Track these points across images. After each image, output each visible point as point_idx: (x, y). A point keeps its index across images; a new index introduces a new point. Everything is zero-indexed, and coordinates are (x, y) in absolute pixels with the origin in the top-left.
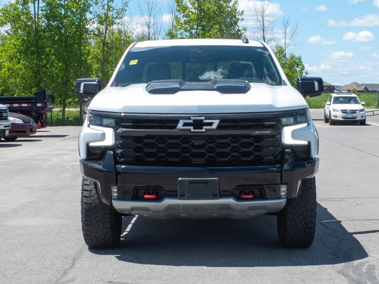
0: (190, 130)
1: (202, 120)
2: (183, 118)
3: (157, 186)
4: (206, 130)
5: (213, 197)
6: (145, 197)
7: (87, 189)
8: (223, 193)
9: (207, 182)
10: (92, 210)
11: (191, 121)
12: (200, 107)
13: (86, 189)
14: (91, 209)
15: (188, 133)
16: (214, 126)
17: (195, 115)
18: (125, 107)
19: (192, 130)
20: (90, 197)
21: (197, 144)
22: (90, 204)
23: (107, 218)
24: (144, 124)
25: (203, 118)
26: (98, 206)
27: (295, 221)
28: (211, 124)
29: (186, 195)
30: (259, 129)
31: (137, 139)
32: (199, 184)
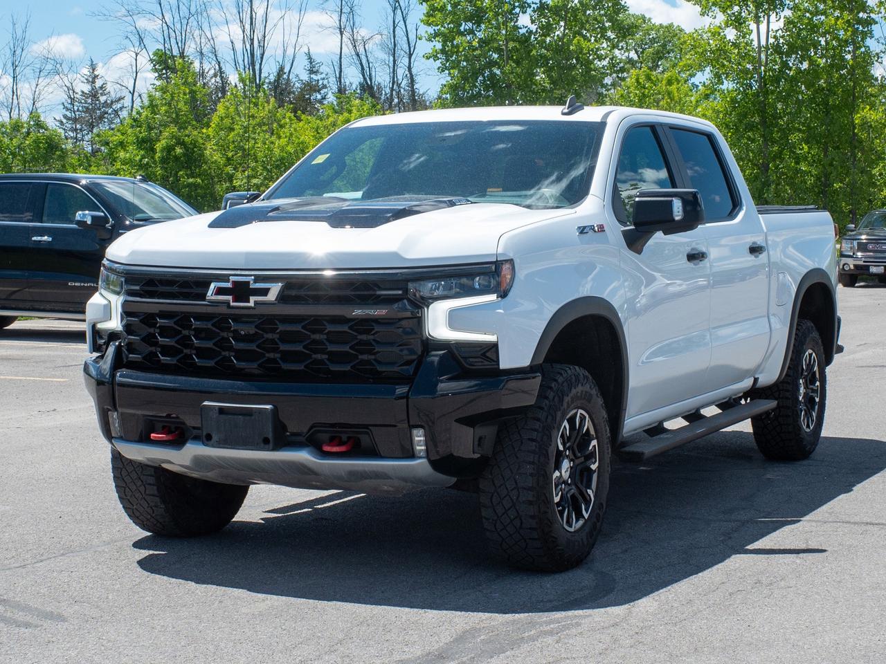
0: (227, 303)
1: (248, 283)
2: (218, 278)
4: (256, 303)
5: (262, 445)
6: (152, 437)
8: (294, 438)
9: (249, 413)
11: (229, 285)
12: (248, 255)
15: (224, 310)
16: (272, 296)
17: (239, 272)
19: (231, 303)
21: (243, 332)
25: (252, 278)
27: (494, 509)
28: (265, 292)
29: (215, 438)
30: (366, 304)
32: (236, 417)
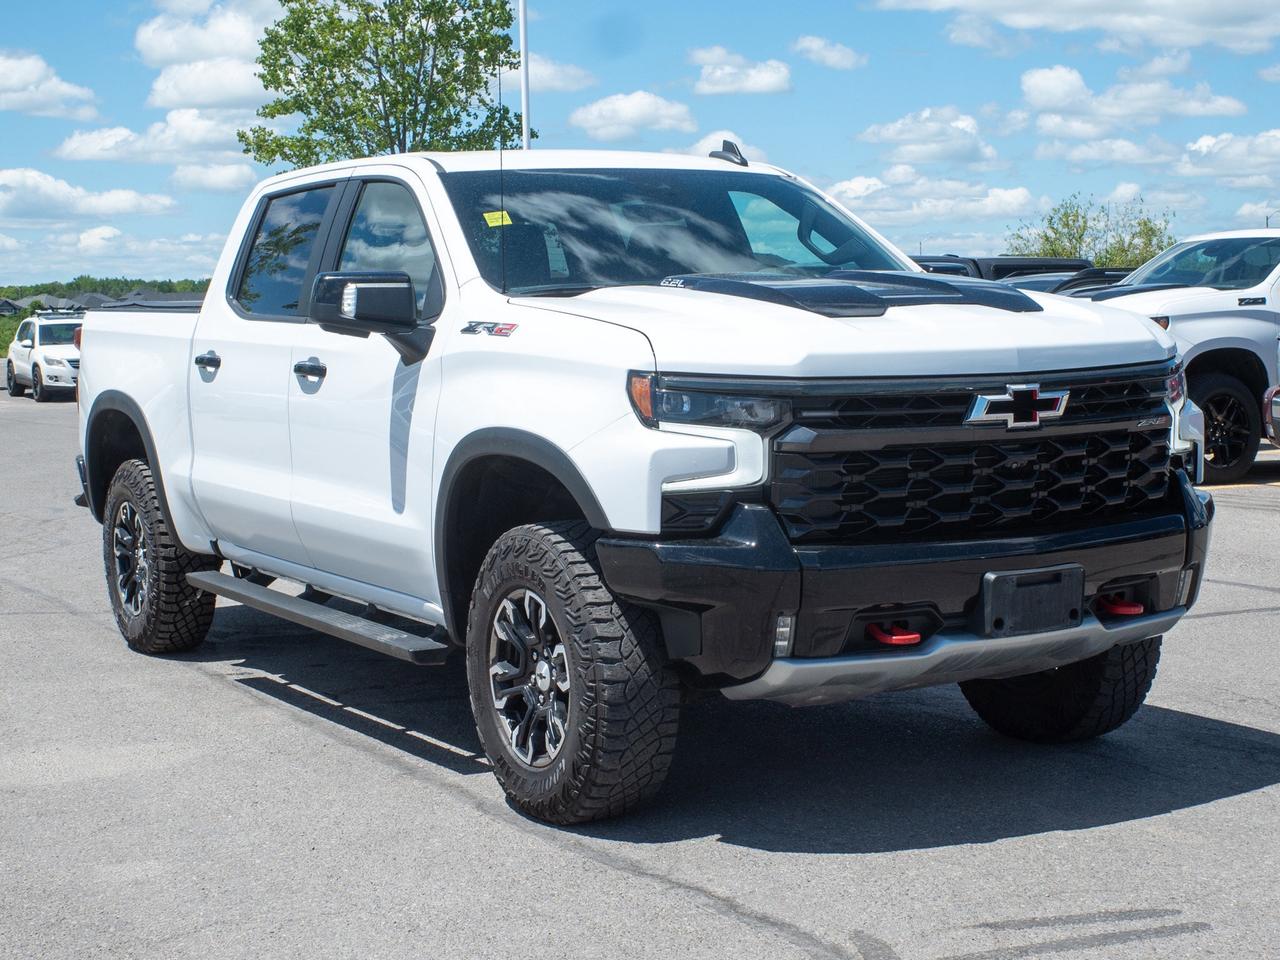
0: (1005, 422)
1: (1032, 393)
2: (986, 389)
3: (899, 606)
4: (1043, 421)
5: (1069, 621)
6: (894, 642)
7: (609, 635)
9: (1055, 578)
10: (631, 701)
11: (1007, 397)
12: (1022, 353)
13: (605, 635)
14: (629, 698)
15: (1000, 435)
16: (1060, 410)
17: (1015, 378)
18: (810, 358)
19: (1011, 424)
20: (621, 660)
21: (1014, 466)
22: (626, 682)
23: (671, 722)
24: (874, 413)
25: (1035, 386)
26: (649, 684)
28: (1052, 405)
29: (1008, 623)
31: (855, 460)
32: (1039, 586)
